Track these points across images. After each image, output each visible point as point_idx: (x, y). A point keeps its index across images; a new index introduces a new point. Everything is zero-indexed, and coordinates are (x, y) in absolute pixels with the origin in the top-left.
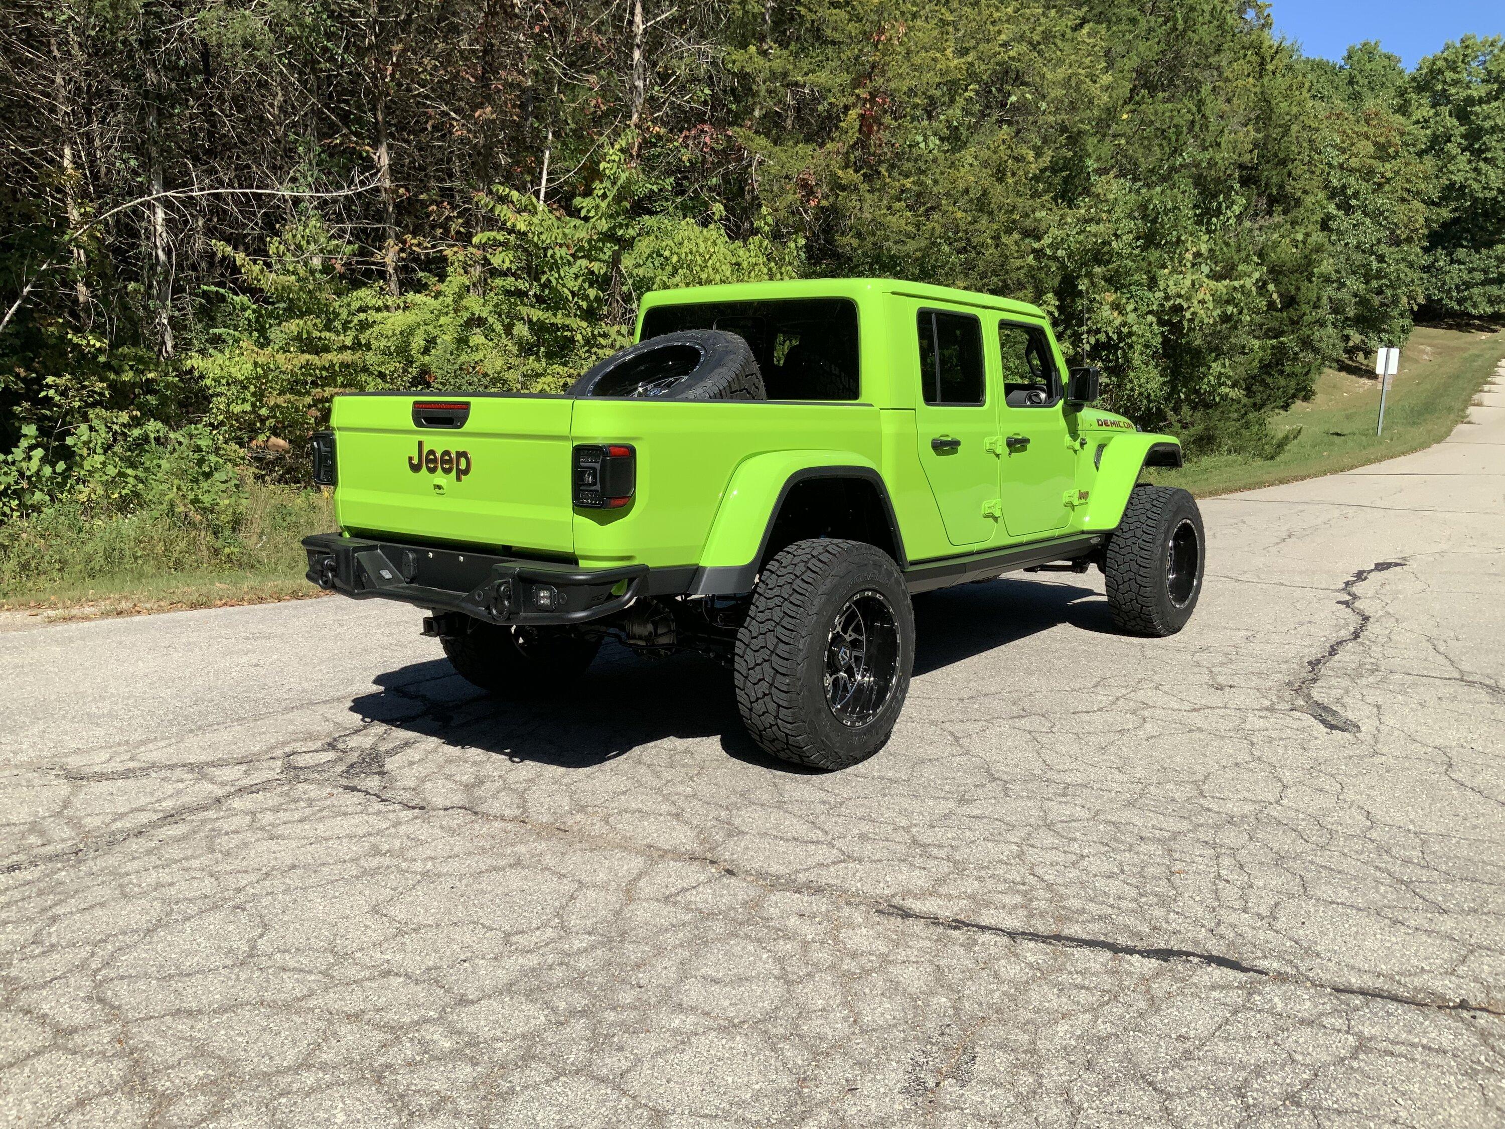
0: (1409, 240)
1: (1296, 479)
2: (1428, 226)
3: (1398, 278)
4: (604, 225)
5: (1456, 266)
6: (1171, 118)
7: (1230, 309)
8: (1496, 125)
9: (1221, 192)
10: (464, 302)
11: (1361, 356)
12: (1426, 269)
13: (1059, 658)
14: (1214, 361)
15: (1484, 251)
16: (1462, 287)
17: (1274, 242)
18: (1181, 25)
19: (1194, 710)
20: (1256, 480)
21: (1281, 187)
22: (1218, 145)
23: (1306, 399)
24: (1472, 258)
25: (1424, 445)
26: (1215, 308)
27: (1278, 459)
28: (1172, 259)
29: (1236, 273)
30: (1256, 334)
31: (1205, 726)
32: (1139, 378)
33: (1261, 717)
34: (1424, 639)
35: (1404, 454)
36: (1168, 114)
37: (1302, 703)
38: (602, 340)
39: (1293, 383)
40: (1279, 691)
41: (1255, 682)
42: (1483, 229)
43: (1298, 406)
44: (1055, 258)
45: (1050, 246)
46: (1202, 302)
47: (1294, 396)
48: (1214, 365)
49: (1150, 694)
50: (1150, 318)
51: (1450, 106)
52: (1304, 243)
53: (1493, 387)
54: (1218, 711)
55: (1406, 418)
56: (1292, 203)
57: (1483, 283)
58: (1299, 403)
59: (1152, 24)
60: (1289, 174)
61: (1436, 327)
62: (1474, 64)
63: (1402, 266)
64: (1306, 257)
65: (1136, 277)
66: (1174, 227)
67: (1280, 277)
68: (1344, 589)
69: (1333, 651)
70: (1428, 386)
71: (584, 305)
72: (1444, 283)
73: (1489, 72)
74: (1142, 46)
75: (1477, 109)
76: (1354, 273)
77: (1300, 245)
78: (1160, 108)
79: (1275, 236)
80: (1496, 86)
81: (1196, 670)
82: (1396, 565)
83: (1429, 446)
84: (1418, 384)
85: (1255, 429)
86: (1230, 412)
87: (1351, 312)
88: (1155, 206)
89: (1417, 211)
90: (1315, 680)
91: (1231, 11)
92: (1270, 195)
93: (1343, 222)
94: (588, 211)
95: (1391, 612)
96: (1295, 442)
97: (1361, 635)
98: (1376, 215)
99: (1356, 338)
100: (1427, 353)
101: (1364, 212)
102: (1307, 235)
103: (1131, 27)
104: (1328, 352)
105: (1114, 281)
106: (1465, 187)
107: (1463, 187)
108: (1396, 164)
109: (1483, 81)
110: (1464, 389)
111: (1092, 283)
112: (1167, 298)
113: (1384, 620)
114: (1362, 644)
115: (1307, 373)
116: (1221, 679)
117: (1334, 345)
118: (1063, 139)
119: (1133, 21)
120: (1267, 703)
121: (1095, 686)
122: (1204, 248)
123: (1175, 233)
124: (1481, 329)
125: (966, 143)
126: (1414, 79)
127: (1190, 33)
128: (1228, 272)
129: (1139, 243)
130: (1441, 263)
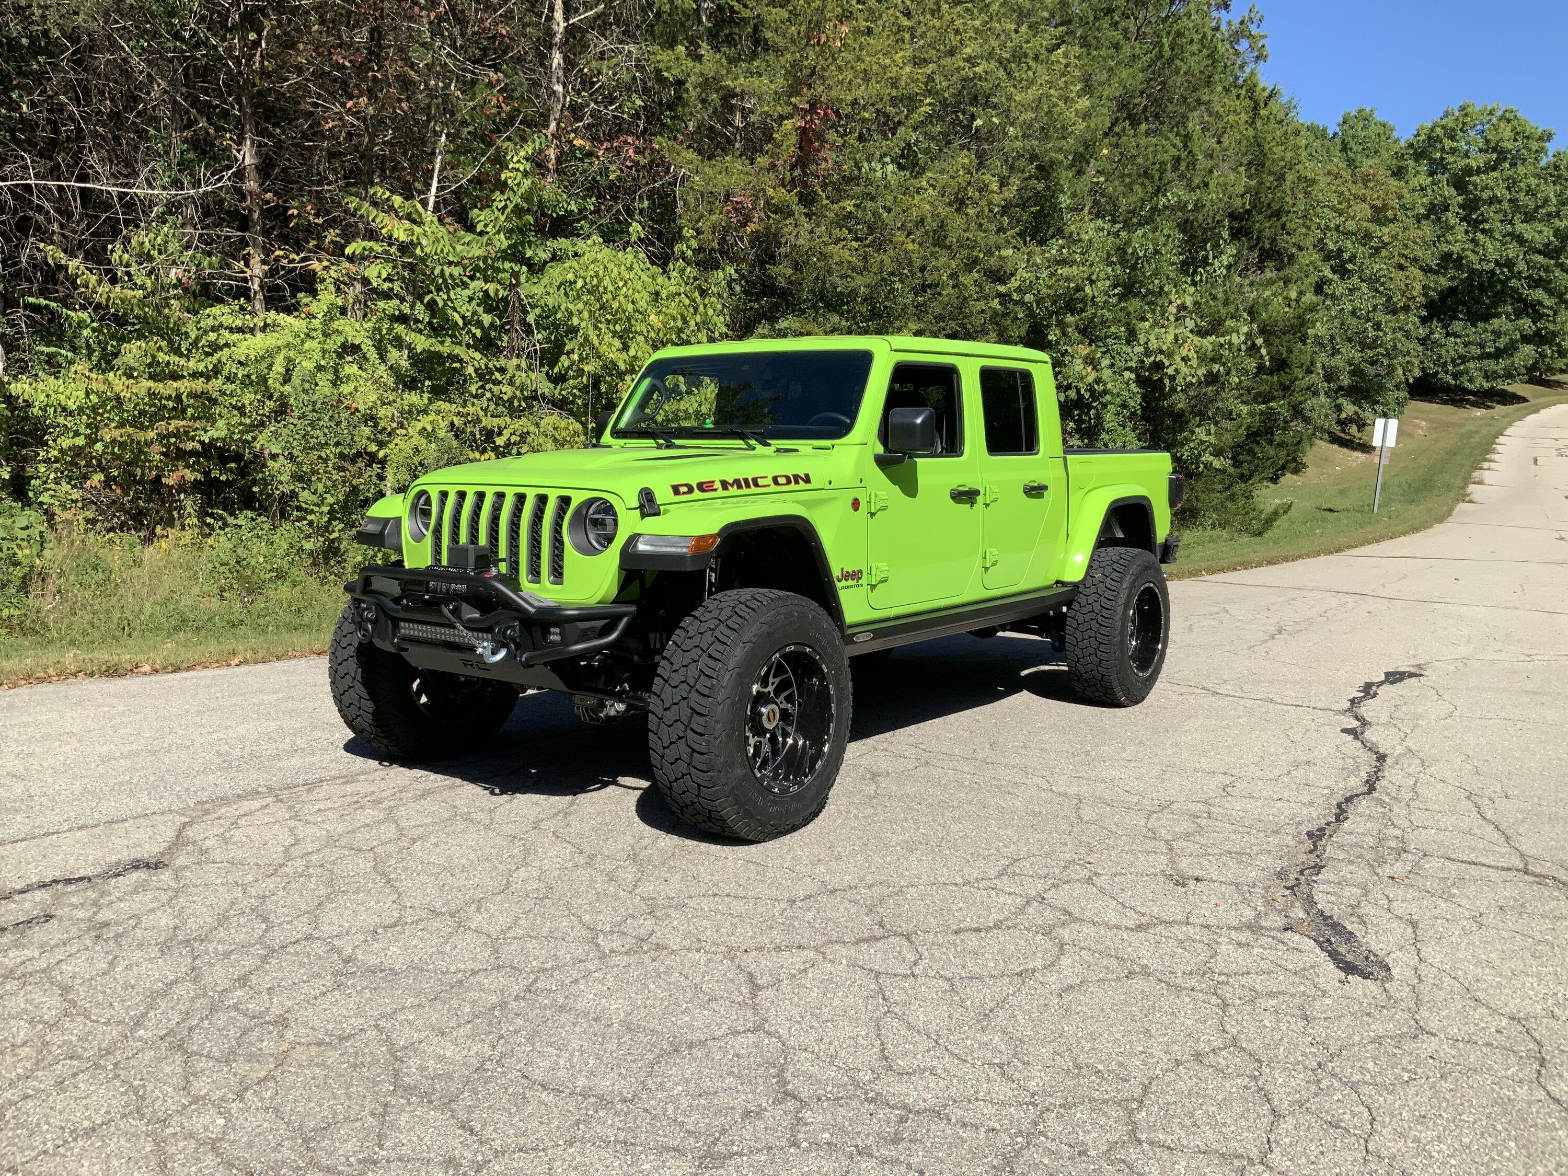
0: (1406, 308)
1: (1286, 559)
2: (1425, 295)
3: (1395, 347)
4: (502, 242)
5: (1452, 339)
6: (1155, 153)
7: (1216, 367)
8: (1495, 196)
9: (1209, 240)
10: (335, 325)
11: (1354, 429)
12: (1422, 341)
13: (959, 820)
14: (1199, 426)
15: (1480, 325)
16: (1459, 361)
17: (1265, 300)
18: (1167, 52)
19: (1140, 928)
20: (1241, 559)
21: (1274, 241)
22: (1206, 185)
23: (1296, 471)
24: (1468, 332)
25: (1424, 526)
26: (1199, 366)
27: (1266, 536)
28: (1153, 311)
29: (1222, 329)
30: (1245, 398)
31: (1154, 964)
32: (1114, 441)
33: (1239, 944)
34: (1462, 794)
35: (1404, 534)
36: (1151, 149)
37: (1302, 915)
38: (497, 375)
39: (1283, 453)
40: (1266, 889)
41: (1233, 870)
42: (1479, 302)
43: (1288, 479)
44: (1020, 303)
45: (1019, 290)
46: (1185, 359)
47: (1283, 468)
48: (1197, 430)
49: (1077, 893)
50: (1127, 374)
51: (1446, 175)
52: (1297, 301)
53: (1493, 465)
54: (1175, 929)
55: (1403, 495)
56: (1286, 259)
57: (1480, 358)
58: (1288, 475)
59: (1137, 51)
60: (1283, 227)
61: (1430, 402)
62: (1472, 133)
63: (1399, 335)
64: (1299, 317)
65: (1113, 329)
66: (1156, 274)
67: (1272, 338)
68: (1349, 710)
69: (1341, 815)
70: (1425, 462)
71: (478, 333)
72: (1440, 357)
73: (1487, 141)
74: (1124, 73)
75: (1475, 179)
76: (1350, 340)
77: (1293, 304)
78: (1143, 141)
79: (1267, 293)
80: (1495, 156)
81: (1150, 845)
82: (1412, 675)
83: (1430, 527)
84: (1414, 459)
85: (1242, 502)
86: (1214, 483)
87: (1346, 381)
88: (1135, 249)
89: (1415, 278)
90: (1318, 868)
91: (1223, 41)
92: (1262, 249)
93: (1338, 287)
94: (486, 226)
95: (1414, 748)
96: (1285, 517)
97: (1377, 786)
98: (1373, 281)
99: (1349, 409)
100: (1422, 428)
101: (1360, 277)
102: (1301, 293)
103: (1112, 51)
104: (1320, 422)
105: (1087, 332)
106: (1462, 258)
107: (1460, 258)
108: (1393, 228)
109: (1481, 150)
110: (1462, 466)
111: (1064, 334)
112: (1147, 353)
113: (1404, 761)
114: (1380, 802)
115: (1299, 443)
116: (1184, 864)
117: (1326, 416)
118: (1032, 168)
119: (1117, 47)
120: (1249, 914)
121: (1000, 875)
122: (1189, 301)
123: (1156, 282)
124: (1476, 405)
125: (924, 170)
126: (1411, 145)
127: (1178, 62)
128: (1215, 328)
129: (1116, 291)
130: (1437, 336)
